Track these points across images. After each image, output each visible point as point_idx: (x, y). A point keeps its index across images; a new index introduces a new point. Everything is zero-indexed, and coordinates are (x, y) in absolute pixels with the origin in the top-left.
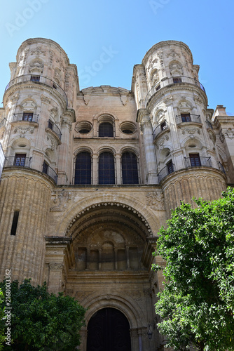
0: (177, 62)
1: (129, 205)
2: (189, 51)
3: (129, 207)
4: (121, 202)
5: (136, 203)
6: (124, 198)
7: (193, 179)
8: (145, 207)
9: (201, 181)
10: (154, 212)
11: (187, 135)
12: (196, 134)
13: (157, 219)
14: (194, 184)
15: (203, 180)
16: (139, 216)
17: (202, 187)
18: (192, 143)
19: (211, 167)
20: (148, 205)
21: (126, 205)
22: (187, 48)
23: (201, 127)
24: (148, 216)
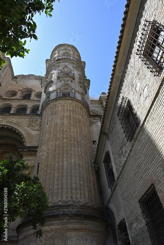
0: (68, 53)
1: (14, 127)
2: (78, 51)
3: (14, 128)
4: (8, 125)
5: (20, 126)
6: (11, 122)
7: (60, 105)
8: (26, 128)
9: (65, 106)
10: (32, 131)
11: (63, 82)
12: (69, 82)
13: (33, 136)
14: (60, 107)
15: (67, 105)
16: (20, 134)
17: (65, 109)
18: (66, 87)
19: (75, 98)
20: (28, 127)
21: (11, 127)
22: (76, 49)
23: (74, 79)
24: (26, 134)
